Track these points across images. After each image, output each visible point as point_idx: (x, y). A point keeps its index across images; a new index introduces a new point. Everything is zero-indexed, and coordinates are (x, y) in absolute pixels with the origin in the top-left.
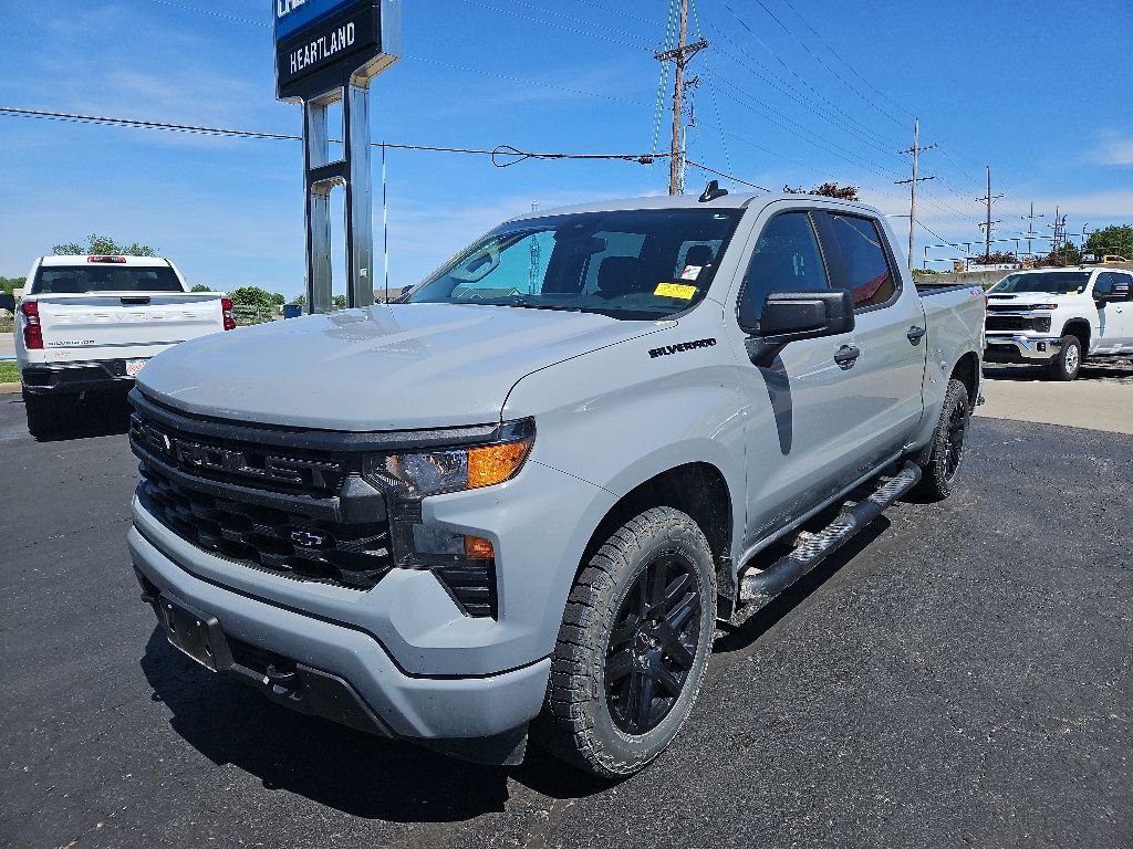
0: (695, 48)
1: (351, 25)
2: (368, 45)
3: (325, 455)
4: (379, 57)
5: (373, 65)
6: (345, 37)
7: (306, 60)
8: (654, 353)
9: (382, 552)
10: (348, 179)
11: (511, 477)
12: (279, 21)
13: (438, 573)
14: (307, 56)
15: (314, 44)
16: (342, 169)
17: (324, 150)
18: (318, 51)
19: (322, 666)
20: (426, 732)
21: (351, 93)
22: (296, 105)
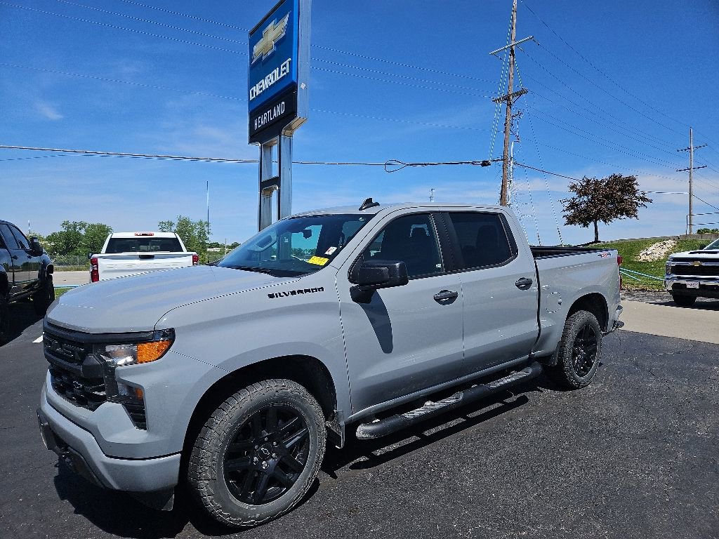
0: (519, 94)
1: (283, 103)
2: (291, 113)
3: (81, 345)
4: (296, 119)
5: (294, 123)
6: (279, 110)
7: (262, 122)
8: (271, 296)
9: (102, 394)
10: (279, 186)
11: (159, 358)
12: (251, 102)
13: (125, 405)
14: (263, 120)
15: (266, 114)
16: (277, 181)
17: (270, 171)
18: (267, 118)
19: (75, 448)
20: (116, 487)
21: (282, 139)
22: (257, 147)
